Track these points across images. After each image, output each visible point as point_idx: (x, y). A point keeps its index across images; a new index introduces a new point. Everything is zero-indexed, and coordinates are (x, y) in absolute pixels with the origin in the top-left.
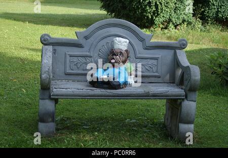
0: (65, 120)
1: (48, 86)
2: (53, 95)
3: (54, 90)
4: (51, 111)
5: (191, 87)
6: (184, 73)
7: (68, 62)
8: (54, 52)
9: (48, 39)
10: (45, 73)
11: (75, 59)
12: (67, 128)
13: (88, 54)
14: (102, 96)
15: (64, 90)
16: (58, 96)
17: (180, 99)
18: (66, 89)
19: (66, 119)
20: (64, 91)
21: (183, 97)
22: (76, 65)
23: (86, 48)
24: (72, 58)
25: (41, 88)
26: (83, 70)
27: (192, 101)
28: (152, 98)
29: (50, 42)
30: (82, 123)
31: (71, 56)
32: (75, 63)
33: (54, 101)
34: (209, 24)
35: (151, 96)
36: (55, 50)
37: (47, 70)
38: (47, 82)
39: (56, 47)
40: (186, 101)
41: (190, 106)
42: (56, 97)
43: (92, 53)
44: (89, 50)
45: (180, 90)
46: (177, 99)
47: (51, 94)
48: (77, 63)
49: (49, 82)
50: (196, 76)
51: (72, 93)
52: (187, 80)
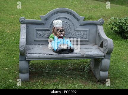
2: (27, 59)
3: (28, 55)
5: (108, 52)
6: (103, 41)
7: (35, 34)
8: (28, 28)
9: (23, 21)
10: (22, 47)
16: (30, 59)
17: (101, 58)
18: (35, 54)
24: (38, 31)
26: (45, 38)
28: (85, 58)
31: (37, 30)
44: (48, 26)
48: (41, 34)
51: (38, 57)
52: (105, 47)
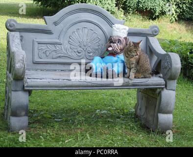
0: (31, 113)
1: (22, 77)
2: (26, 87)
3: (28, 80)
4: (25, 104)
5: (171, 76)
6: (161, 60)
7: (36, 49)
8: (22, 38)
9: (14, 25)
10: (19, 62)
11: (44, 47)
12: (38, 121)
13: (58, 41)
14: (79, 87)
15: (39, 80)
16: (33, 87)
17: (160, 88)
18: (41, 79)
19: (32, 111)
20: (39, 82)
21: (163, 86)
22: (45, 53)
23: (56, 35)
24: (39, 45)
25: (14, 79)
26: (53, 59)
27: (172, 90)
28: (132, 87)
29: (17, 28)
30: (52, 116)
31: (39, 43)
32: (45, 51)
33: (28, 93)
34: (130, 14)
35: (131, 86)
36: (21, 36)
37: (21, 58)
38: (21, 72)
39: (23, 34)
40: (165, 90)
41: (169, 96)
42: (31, 88)
43: (61, 40)
44: (59, 37)
45: (159, 79)
46: (156, 89)
47: (25, 85)
48: (46, 51)
49: (24, 72)
50: (177, 64)
51: (47, 84)
52: (166, 68)
